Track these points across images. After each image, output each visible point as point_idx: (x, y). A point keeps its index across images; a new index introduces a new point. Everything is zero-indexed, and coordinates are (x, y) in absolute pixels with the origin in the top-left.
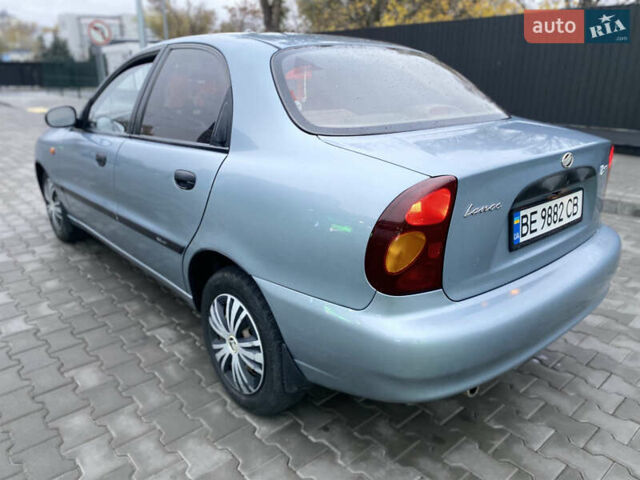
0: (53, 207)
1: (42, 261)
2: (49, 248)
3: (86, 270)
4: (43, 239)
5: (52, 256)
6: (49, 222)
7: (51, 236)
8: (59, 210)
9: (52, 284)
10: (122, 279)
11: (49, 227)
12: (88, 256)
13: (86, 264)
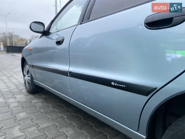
0: (27, 78)
1: (19, 102)
2: (23, 96)
3: (40, 108)
4: (20, 92)
5: (24, 100)
6: (24, 85)
7: (25, 91)
8: (30, 78)
9: (22, 115)
10: (59, 113)
11: (24, 87)
12: (41, 100)
13: (40, 104)
